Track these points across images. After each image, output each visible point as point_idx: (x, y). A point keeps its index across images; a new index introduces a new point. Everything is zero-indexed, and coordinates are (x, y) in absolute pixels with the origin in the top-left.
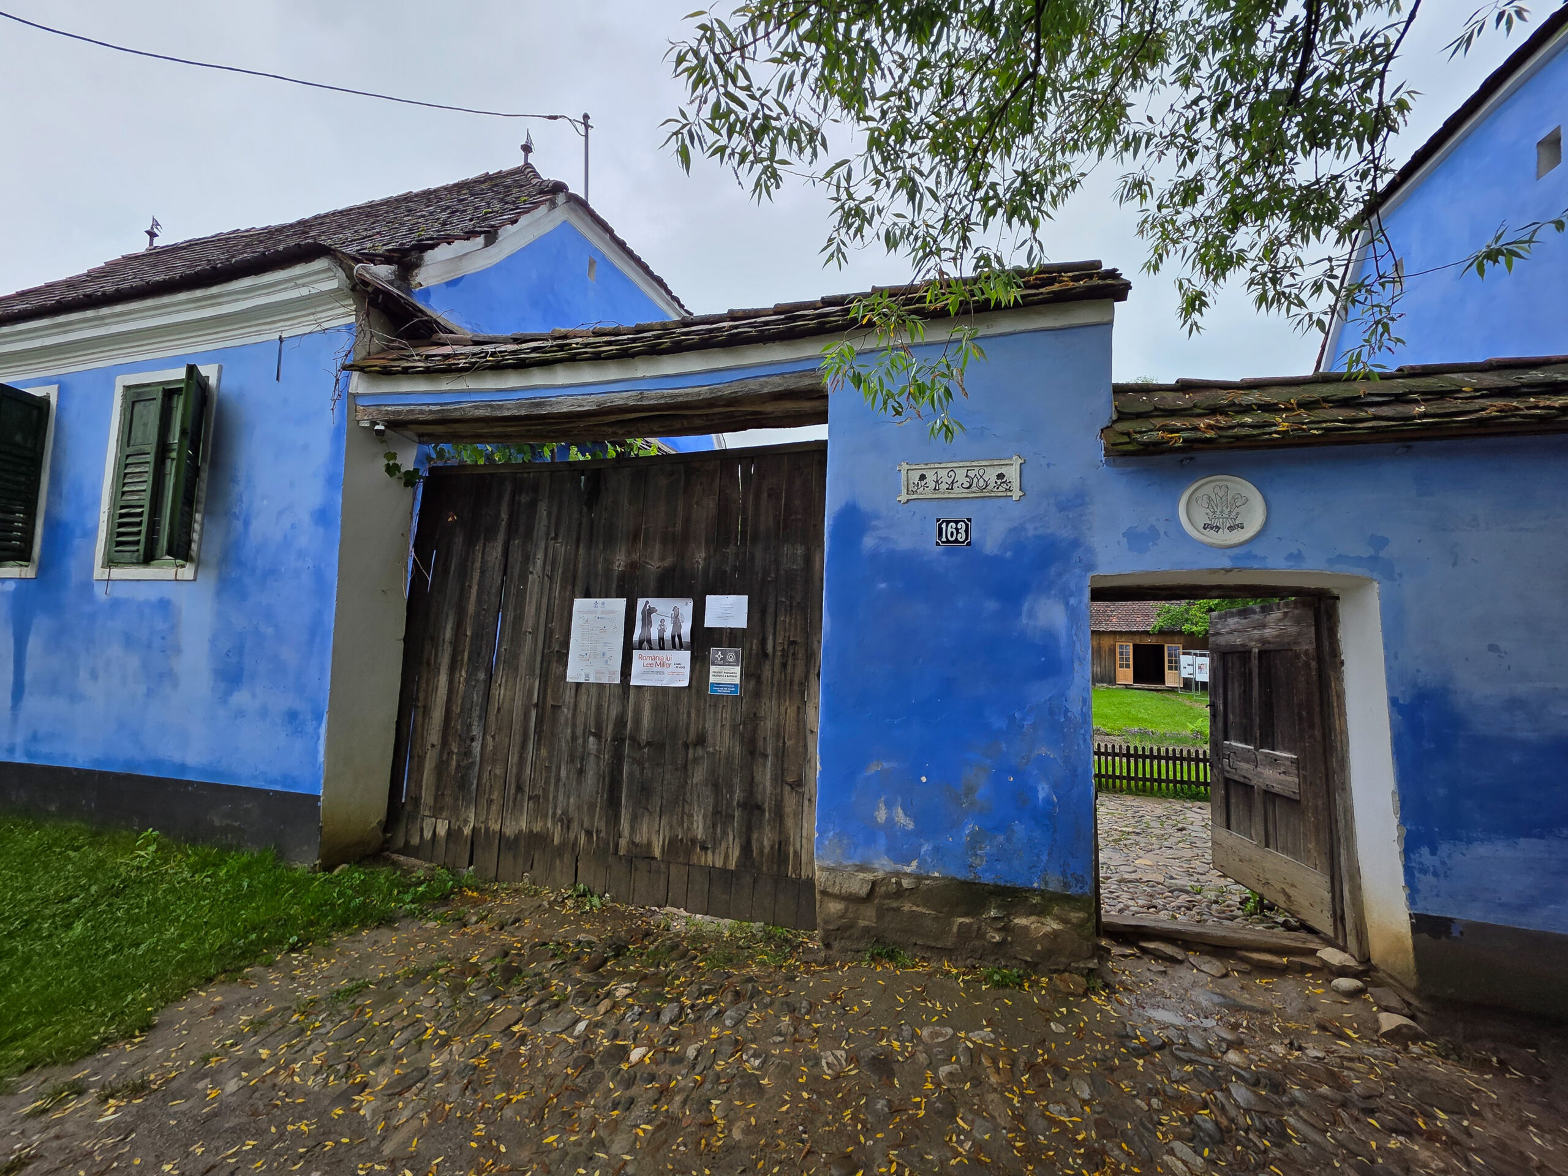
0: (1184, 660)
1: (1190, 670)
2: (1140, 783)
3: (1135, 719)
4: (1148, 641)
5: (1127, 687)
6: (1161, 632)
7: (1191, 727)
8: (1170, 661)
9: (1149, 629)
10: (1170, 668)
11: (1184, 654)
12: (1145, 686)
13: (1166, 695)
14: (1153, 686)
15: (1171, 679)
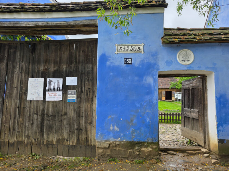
0: (176, 94)
1: (177, 96)
2: (167, 121)
3: (166, 108)
4: (169, 90)
5: (164, 101)
6: (171, 89)
7: (177, 109)
8: (173, 95)
9: (169, 88)
10: (173, 96)
11: (176, 93)
12: (168, 100)
13: (172, 102)
14: (169, 100)
15: (173, 99)
